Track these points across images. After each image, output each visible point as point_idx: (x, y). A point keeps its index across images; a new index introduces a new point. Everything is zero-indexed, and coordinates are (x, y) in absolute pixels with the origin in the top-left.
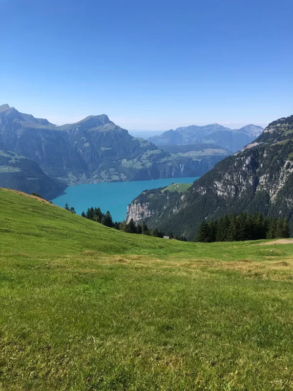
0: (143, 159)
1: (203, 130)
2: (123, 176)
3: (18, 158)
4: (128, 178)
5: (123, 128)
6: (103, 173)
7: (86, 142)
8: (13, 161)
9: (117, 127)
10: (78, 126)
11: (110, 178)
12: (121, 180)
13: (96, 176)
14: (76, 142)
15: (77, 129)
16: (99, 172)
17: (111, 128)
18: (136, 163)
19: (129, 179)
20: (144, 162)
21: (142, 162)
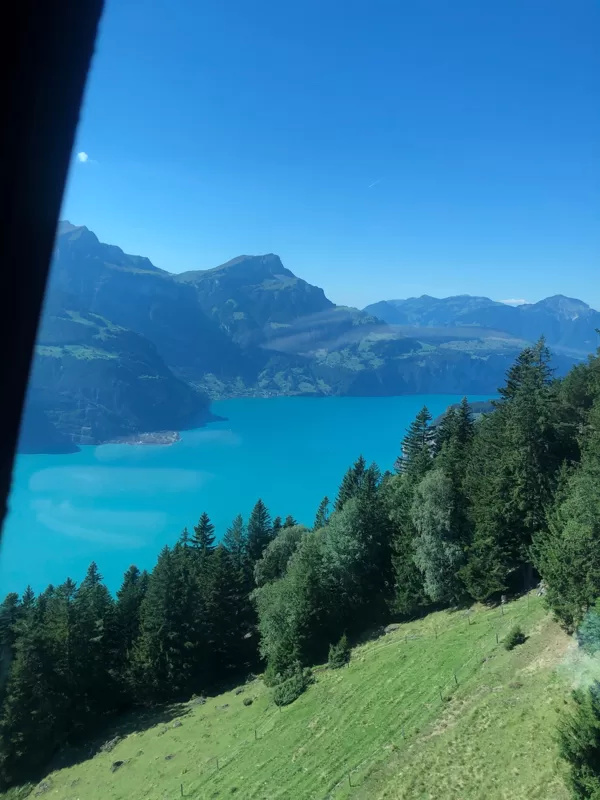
0: (363, 351)
1: (448, 304)
2: (323, 385)
3: (113, 328)
4: (336, 389)
5: (314, 285)
6: (278, 377)
7: (237, 310)
8: (102, 335)
9: (301, 283)
10: (219, 275)
11: (295, 388)
12: (321, 394)
13: (264, 382)
14: (215, 309)
15: (217, 282)
16: (271, 375)
17: (287, 283)
18: (349, 359)
19: (338, 392)
20: (365, 356)
21: (360, 356)
